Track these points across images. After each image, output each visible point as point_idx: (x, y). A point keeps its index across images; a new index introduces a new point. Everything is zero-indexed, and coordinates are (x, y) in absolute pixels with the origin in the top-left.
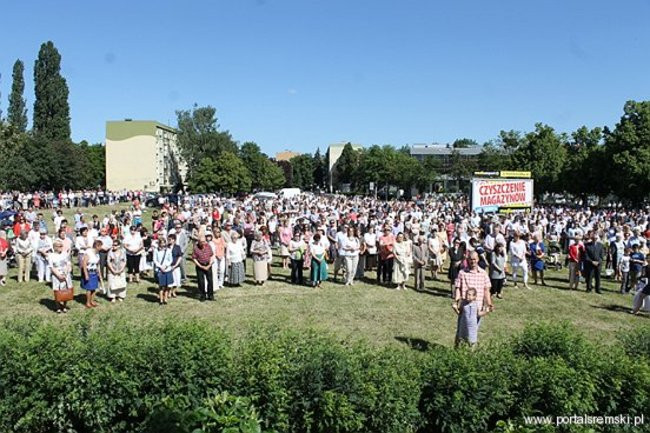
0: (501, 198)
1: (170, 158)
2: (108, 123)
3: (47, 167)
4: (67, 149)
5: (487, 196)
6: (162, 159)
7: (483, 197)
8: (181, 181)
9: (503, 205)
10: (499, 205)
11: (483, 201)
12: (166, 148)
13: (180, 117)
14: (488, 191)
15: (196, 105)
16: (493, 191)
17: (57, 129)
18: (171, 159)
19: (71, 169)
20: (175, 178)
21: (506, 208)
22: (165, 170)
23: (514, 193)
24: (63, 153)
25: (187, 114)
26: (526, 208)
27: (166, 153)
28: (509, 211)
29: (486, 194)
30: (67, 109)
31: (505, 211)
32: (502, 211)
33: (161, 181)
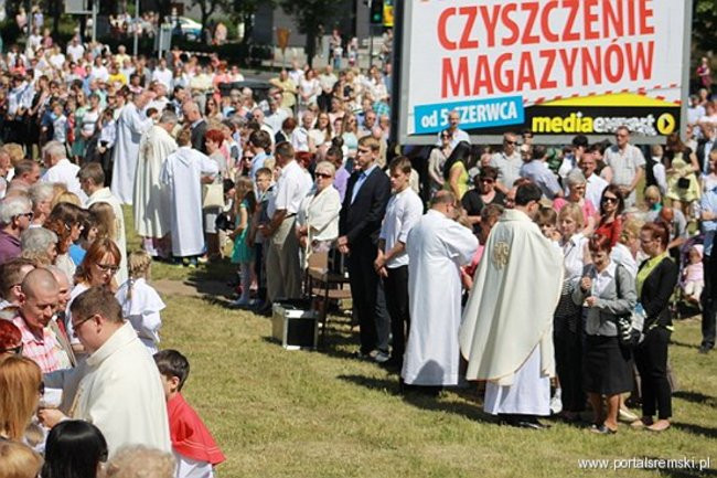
0: (539, 65)
5: (472, 56)
7: (455, 56)
9: (549, 96)
10: (531, 96)
11: (452, 76)
14: (479, 32)
16: (502, 31)
21: (564, 112)
23: (604, 43)
26: (657, 112)
28: (575, 123)
29: (466, 43)
31: (554, 124)
32: (539, 123)
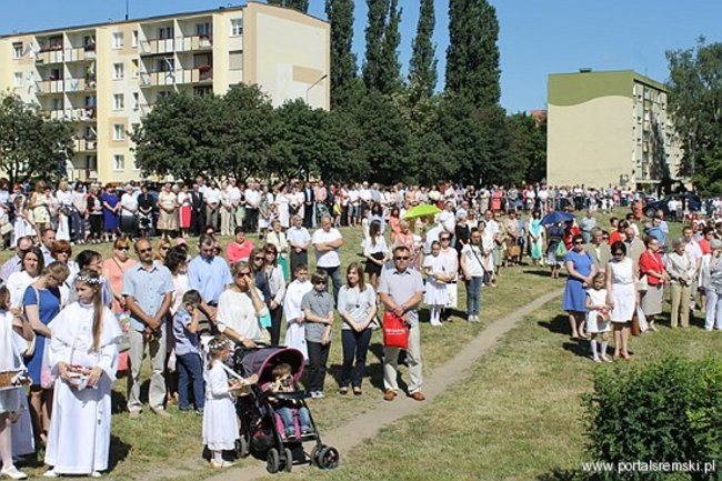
1: (652, 134)
2: (550, 75)
3: (471, 150)
4: (497, 120)
6: (641, 136)
8: (668, 173)
12: (647, 117)
13: (673, 62)
15: (702, 39)
17: (481, 89)
18: (653, 137)
19: (505, 153)
20: (660, 169)
22: (645, 154)
24: (492, 126)
25: (686, 56)
27: (647, 126)
30: (497, 56)
33: (639, 172)
